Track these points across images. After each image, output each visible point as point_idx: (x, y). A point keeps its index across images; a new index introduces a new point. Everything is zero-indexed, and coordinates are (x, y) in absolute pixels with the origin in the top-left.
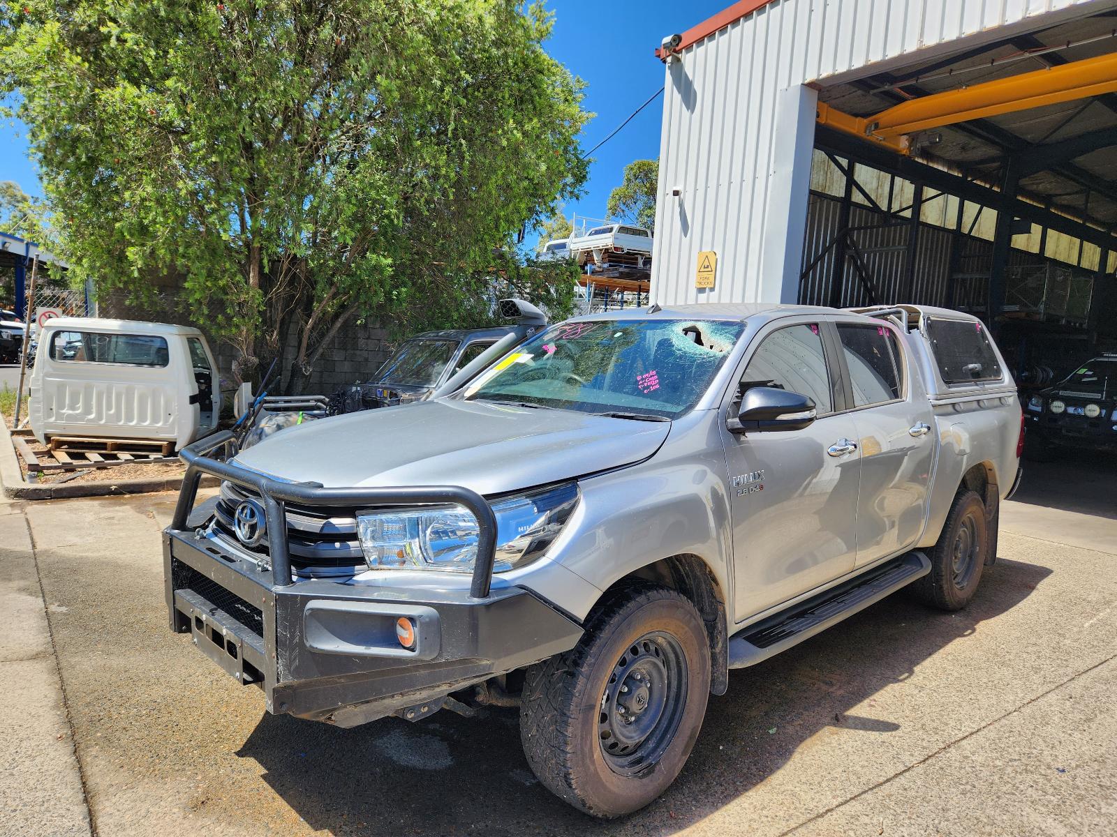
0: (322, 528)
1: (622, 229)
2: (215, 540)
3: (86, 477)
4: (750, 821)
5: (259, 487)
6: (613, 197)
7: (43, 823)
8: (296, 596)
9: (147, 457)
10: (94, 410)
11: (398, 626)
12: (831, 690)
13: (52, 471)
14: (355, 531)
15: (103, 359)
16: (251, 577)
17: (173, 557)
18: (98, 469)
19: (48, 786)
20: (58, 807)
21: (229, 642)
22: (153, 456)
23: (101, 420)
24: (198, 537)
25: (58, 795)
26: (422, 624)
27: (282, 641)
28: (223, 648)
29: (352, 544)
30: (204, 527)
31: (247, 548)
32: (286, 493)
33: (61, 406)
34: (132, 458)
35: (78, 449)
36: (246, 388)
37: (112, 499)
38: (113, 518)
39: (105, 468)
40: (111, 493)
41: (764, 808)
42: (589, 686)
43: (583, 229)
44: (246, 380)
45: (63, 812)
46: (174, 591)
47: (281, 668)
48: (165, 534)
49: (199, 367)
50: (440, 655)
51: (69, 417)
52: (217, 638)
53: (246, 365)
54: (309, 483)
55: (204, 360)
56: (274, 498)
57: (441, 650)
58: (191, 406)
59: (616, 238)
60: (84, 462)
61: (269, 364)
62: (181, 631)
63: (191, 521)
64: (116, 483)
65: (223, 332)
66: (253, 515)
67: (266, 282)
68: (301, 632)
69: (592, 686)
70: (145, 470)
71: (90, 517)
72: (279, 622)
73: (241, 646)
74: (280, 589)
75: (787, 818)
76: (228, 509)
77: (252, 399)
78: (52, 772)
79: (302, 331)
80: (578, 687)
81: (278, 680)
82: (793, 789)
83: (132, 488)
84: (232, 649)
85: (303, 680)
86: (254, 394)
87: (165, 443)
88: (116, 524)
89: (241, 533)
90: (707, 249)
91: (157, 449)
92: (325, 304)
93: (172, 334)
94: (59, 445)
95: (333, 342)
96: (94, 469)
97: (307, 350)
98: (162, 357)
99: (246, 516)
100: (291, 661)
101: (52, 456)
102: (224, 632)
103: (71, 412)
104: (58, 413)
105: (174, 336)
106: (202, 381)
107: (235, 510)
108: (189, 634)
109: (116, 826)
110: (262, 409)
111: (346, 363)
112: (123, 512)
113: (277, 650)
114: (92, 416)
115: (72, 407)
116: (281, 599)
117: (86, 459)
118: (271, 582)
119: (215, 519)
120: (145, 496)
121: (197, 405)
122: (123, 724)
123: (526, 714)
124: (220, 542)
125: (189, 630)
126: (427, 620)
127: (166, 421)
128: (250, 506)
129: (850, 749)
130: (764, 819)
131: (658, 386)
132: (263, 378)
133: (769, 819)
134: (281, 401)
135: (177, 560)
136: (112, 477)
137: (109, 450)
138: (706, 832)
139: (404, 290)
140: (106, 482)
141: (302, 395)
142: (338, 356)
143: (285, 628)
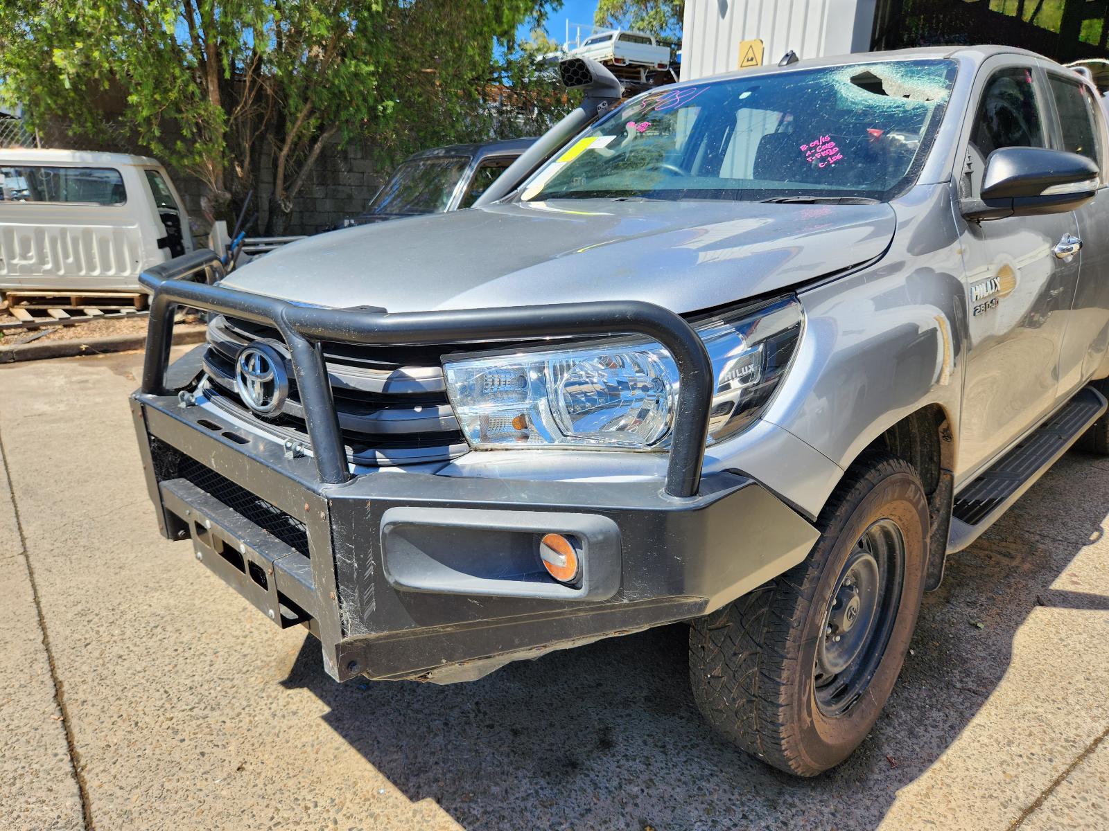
0: (387, 385)
1: (623, 37)
2: (208, 406)
3: (52, 336)
4: (1002, 764)
5: (275, 318)
6: (601, 9)
7: (15, 815)
8: (364, 502)
9: (118, 311)
10: (50, 258)
11: (542, 546)
12: (1014, 564)
13: (13, 331)
14: (443, 388)
15: (53, 198)
16: (278, 467)
17: (149, 434)
18: (65, 326)
19: (20, 752)
20: (36, 785)
21: (252, 564)
22: (125, 310)
23: (59, 270)
24: (183, 405)
25: (35, 766)
26: (591, 546)
27: (344, 573)
28: (244, 571)
29: (443, 409)
30: (191, 389)
31: (265, 420)
32: (325, 326)
33: (11, 256)
34: (102, 313)
35: (39, 306)
36: (221, 227)
37: (84, 359)
38: (87, 381)
39: (73, 326)
40: (81, 353)
41: (1010, 743)
42: (811, 612)
43: (578, 39)
44: (219, 217)
45: (42, 794)
46: (158, 482)
47: (347, 616)
48: (133, 401)
49: (163, 207)
50: (620, 594)
51: (23, 268)
52: (231, 555)
53: (217, 201)
54: (362, 308)
55: (169, 197)
56: (303, 335)
57: (622, 584)
58: (160, 251)
59: (616, 47)
60: (48, 320)
61: (243, 201)
62: (176, 538)
63: (169, 381)
64: (86, 342)
65: (186, 162)
66: (265, 367)
67: (229, 100)
68: (377, 558)
69: (816, 609)
70: (118, 326)
71: (60, 381)
72: (337, 544)
73: (273, 573)
74: (332, 490)
75: (1048, 756)
76: (222, 359)
77: (228, 241)
78: (26, 729)
79: (276, 160)
80: (798, 613)
81: (344, 633)
82: (1035, 710)
83: (105, 347)
84: (257, 574)
85: (386, 633)
86: (230, 235)
87: (137, 295)
88: (90, 389)
89: (251, 395)
90: (750, 37)
91: (128, 302)
92: (300, 124)
93: (125, 164)
94: (17, 301)
95: (310, 177)
96: (60, 327)
97: (284, 183)
98: (119, 193)
99: (254, 369)
100: (364, 604)
101: (11, 315)
102: (242, 549)
103: (24, 262)
104: (9, 264)
105: (128, 168)
106: (169, 223)
107: (235, 361)
108: (188, 541)
109: (120, 816)
110: (242, 253)
111: (328, 201)
112: (98, 374)
113: (338, 587)
114: (49, 266)
115: (24, 256)
116: (337, 508)
117: (49, 316)
118: (314, 477)
119: (206, 376)
120: (121, 356)
121: (167, 250)
122: (116, 650)
123: (703, 648)
124: (216, 409)
125: (187, 536)
126: (601, 537)
127: (134, 269)
128: (258, 353)
129: (1078, 645)
130: (1019, 760)
131: (839, 156)
132: (238, 216)
133: (1025, 759)
134: (262, 243)
135: (157, 440)
136: (81, 336)
137: (75, 306)
138: (948, 786)
139: (391, 103)
140: (75, 341)
141: (284, 235)
142: (318, 192)
143: (349, 552)
